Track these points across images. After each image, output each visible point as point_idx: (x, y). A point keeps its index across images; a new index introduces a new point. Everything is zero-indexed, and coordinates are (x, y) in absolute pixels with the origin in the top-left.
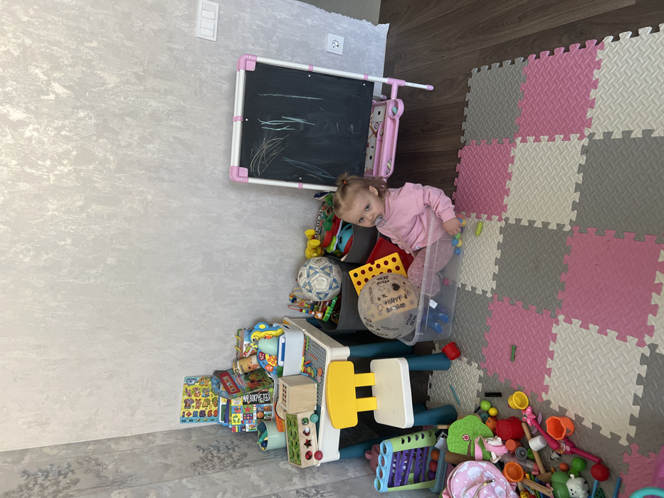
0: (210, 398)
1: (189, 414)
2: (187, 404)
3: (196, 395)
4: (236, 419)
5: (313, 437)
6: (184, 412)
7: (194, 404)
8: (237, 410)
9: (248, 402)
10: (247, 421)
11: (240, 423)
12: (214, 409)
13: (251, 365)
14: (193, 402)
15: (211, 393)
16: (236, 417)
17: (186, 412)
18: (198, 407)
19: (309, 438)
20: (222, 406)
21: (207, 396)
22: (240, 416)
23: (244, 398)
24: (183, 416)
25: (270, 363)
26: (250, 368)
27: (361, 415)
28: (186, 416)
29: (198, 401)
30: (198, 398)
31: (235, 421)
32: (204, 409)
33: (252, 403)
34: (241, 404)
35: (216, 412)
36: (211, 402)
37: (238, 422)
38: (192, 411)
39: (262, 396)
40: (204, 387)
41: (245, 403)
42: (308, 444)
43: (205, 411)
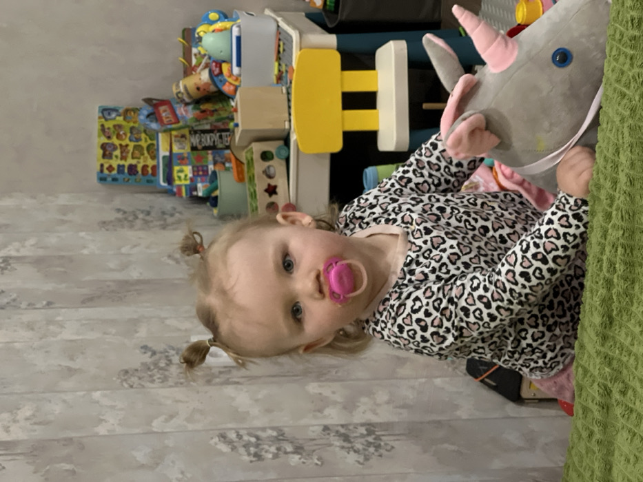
0: (144, 144)
1: (110, 168)
2: (107, 151)
3: (119, 136)
4: (182, 175)
5: (280, 182)
6: (102, 166)
7: (117, 152)
8: (182, 160)
9: (199, 147)
10: (199, 179)
11: (188, 182)
12: (151, 163)
13: (200, 83)
14: (115, 148)
15: (143, 136)
16: (181, 171)
17: (106, 166)
18: (124, 158)
19: (273, 182)
20: (164, 157)
21: (138, 140)
22: (188, 170)
23: (192, 140)
24: (102, 171)
25: (230, 80)
26: (198, 89)
27: (348, 136)
28: (106, 172)
29: (124, 148)
30: (124, 143)
31: (179, 177)
32: (134, 162)
33: (206, 148)
34: (188, 149)
35: (155, 168)
36: (145, 152)
37: (185, 179)
38: (115, 163)
39: (221, 137)
40: (132, 124)
41: (194, 148)
42: (272, 190)
43: (135, 166)
